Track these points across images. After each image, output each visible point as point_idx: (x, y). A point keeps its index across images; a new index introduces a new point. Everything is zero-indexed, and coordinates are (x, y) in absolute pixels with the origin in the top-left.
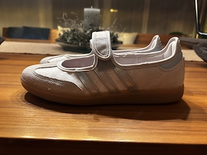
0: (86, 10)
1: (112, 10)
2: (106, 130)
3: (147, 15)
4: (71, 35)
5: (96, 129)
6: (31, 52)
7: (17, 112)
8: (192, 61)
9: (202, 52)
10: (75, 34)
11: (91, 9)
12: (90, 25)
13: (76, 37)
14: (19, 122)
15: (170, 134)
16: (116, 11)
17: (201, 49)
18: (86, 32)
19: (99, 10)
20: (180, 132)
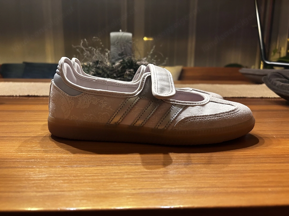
0: (113, 34)
1: (145, 39)
2: (160, 193)
3: (194, 44)
4: (94, 70)
5: (144, 191)
6: (36, 94)
7: (20, 173)
8: (262, 98)
9: (275, 84)
10: (98, 68)
11: (121, 34)
12: (120, 55)
13: (100, 72)
14: (24, 187)
15: (256, 192)
16: (151, 39)
17: (274, 80)
18: (114, 64)
19: (130, 35)
20: (270, 189)
